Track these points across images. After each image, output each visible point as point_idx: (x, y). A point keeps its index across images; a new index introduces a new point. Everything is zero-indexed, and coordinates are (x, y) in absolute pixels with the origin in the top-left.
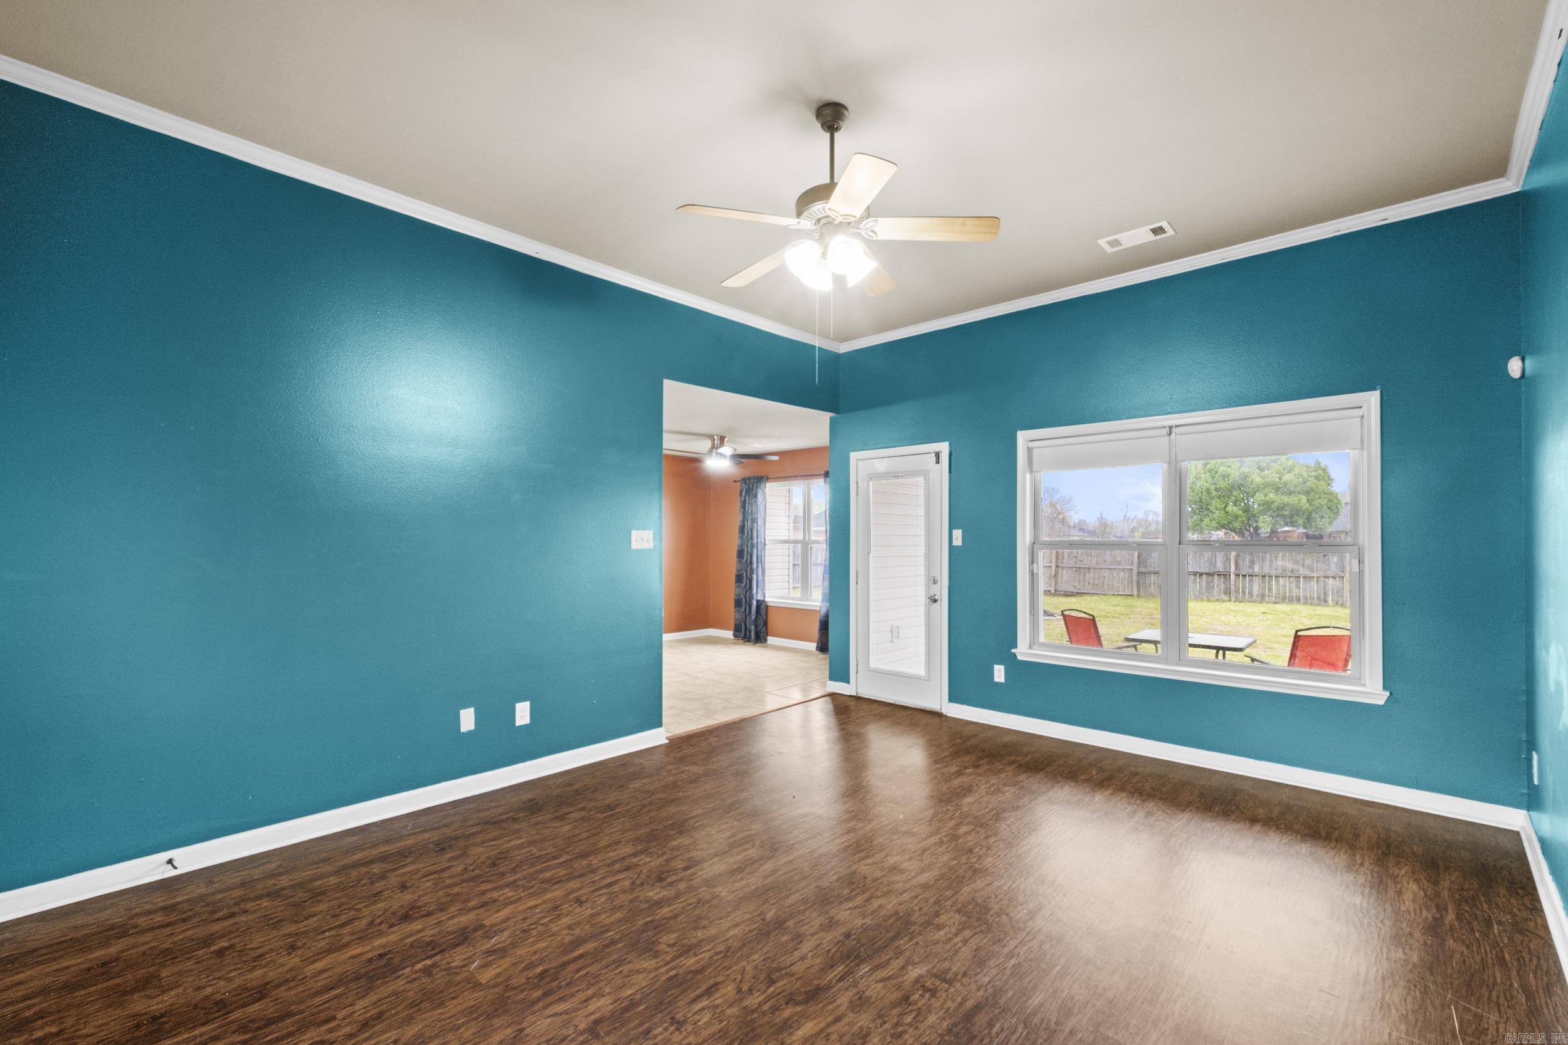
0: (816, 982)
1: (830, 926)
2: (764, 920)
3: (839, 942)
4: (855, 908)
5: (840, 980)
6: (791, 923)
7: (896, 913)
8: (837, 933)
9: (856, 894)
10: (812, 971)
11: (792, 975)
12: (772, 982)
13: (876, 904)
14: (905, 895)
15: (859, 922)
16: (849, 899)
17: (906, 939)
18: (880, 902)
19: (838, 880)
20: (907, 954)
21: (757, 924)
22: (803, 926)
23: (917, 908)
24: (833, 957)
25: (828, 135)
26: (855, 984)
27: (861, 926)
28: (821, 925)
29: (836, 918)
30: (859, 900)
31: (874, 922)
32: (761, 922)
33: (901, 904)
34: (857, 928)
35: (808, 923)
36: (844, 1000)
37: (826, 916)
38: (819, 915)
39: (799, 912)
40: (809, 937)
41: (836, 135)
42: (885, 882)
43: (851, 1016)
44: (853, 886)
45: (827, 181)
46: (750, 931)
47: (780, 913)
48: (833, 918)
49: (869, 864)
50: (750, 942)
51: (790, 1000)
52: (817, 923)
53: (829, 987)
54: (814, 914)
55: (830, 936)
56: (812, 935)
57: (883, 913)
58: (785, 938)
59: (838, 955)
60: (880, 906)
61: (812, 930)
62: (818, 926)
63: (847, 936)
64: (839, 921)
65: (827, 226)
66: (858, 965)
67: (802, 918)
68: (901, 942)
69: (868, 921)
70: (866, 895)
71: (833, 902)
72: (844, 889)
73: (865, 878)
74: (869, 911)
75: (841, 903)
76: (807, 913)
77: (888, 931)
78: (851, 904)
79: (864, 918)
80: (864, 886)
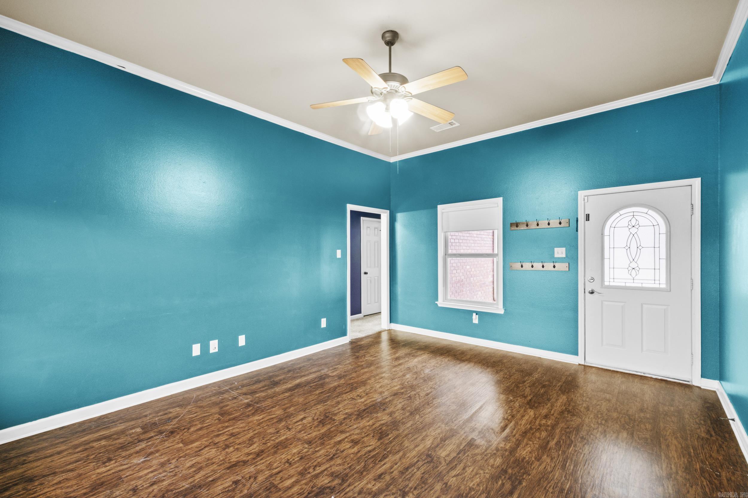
0: (395, 397)
1: (391, 413)
2: (419, 415)
3: (387, 408)
4: (380, 421)
5: (387, 398)
6: (408, 414)
7: (362, 419)
8: (388, 411)
9: (379, 427)
10: (396, 400)
11: (403, 398)
12: (409, 397)
13: (371, 423)
14: (355, 427)
15: (379, 415)
16: (383, 424)
17: (362, 409)
18: (368, 424)
19: (388, 435)
20: (362, 405)
21: (421, 413)
22: (402, 413)
23: (352, 421)
24: (390, 403)
26: (382, 397)
27: (378, 413)
28: (395, 413)
29: (389, 416)
30: (377, 425)
31: (373, 415)
32: (420, 414)
33: (359, 423)
34: (380, 412)
35: (400, 414)
36: (386, 393)
37: (393, 417)
38: (396, 417)
39: (405, 418)
40: (399, 409)
42: (363, 434)
43: (384, 390)
44: (380, 431)
46: (423, 410)
47: (413, 418)
48: (391, 416)
49: (370, 446)
50: (421, 407)
51: (402, 393)
52: (397, 414)
53: (391, 396)
54: (398, 417)
55: (391, 410)
56: (398, 410)
57: (368, 419)
58: (409, 408)
59: (388, 404)
60: (369, 421)
61: (398, 412)
62: (396, 413)
63: (384, 410)
64: (388, 415)
66: (381, 401)
67: (403, 416)
68: (364, 408)
69: (375, 415)
70: (374, 427)
71: (390, 423)
72: (385, 430)
73: (373, 436)
74: (374, 419)
75: (387, 423)
76: (401, 418)
77: (368, 412)
78: (382, 422)
79: (377, 416)
80: (375, 432)
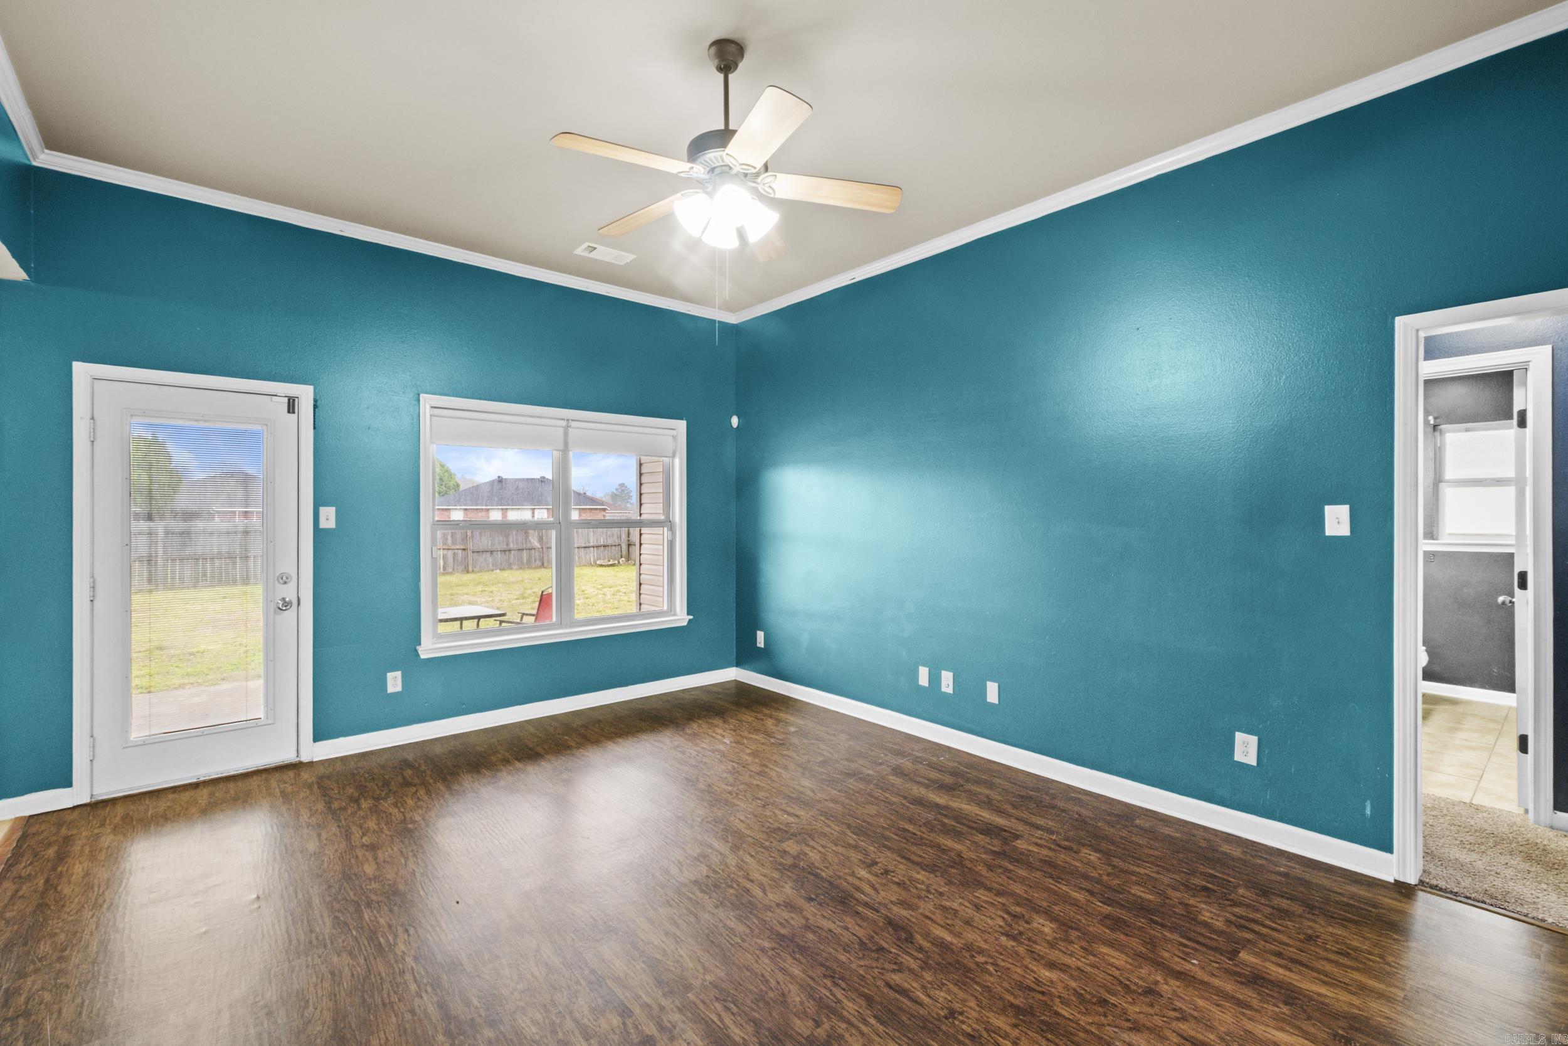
25: (721, 76)
41: (732, 77)
45: (722, 127)
65: (722, 172)
